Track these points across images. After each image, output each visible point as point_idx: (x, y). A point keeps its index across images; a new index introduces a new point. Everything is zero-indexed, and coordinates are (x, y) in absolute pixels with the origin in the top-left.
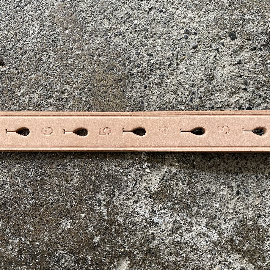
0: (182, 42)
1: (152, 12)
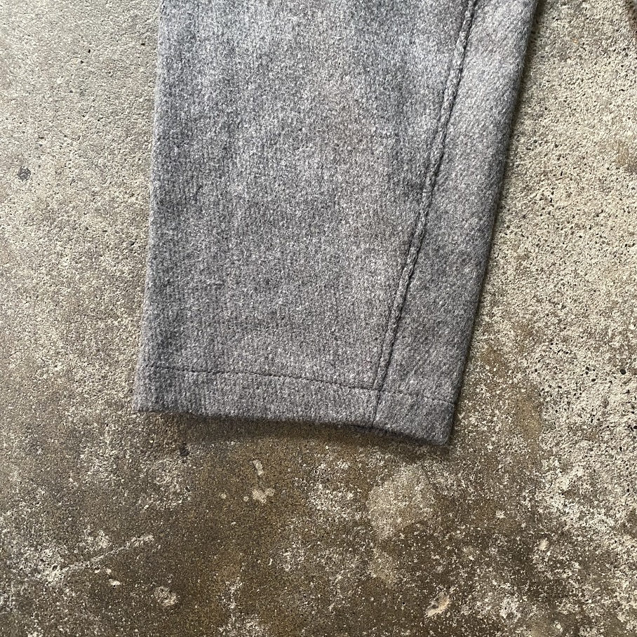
0: (584, 376)
1: (560, 353)
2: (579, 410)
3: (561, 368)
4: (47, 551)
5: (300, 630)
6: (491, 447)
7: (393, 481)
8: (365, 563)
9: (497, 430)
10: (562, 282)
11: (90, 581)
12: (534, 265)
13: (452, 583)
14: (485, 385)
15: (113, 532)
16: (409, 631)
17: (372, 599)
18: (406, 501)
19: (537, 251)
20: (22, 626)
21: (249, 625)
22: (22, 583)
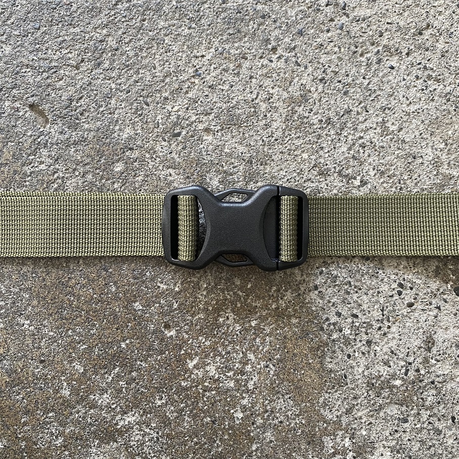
0: (394, 298)
2: (386, 353)
3: (358, 284)
6: (240, 415)
9: (251, 385)
10: (361, 141)
12: (315, 114)
14: (233, 311)
19: (320, 90)
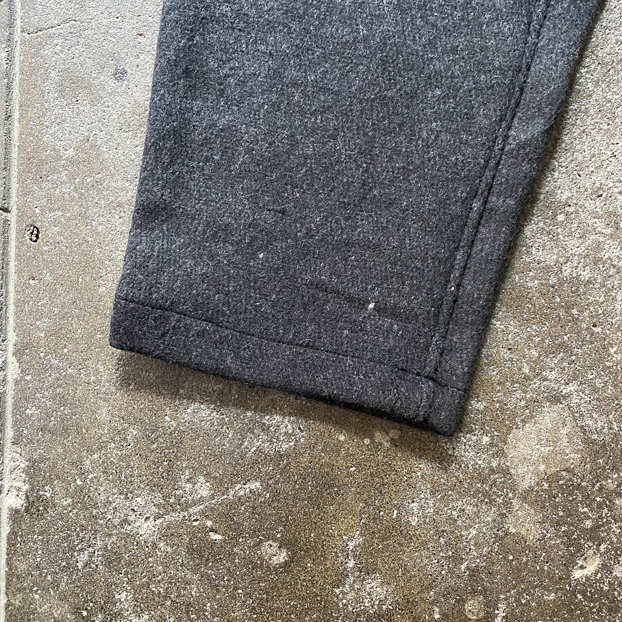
4: (139, 499)
5: (428, 593)
7: (535, 423)
8: (503, 516)
11: (188, 534)
13: (603, 540)
15: (215, 478)
16: (553, 594)
17: (511, 557)
18: (550, 446)
20: (108, 586)
21: (369, 586)
22: (110, 535)
